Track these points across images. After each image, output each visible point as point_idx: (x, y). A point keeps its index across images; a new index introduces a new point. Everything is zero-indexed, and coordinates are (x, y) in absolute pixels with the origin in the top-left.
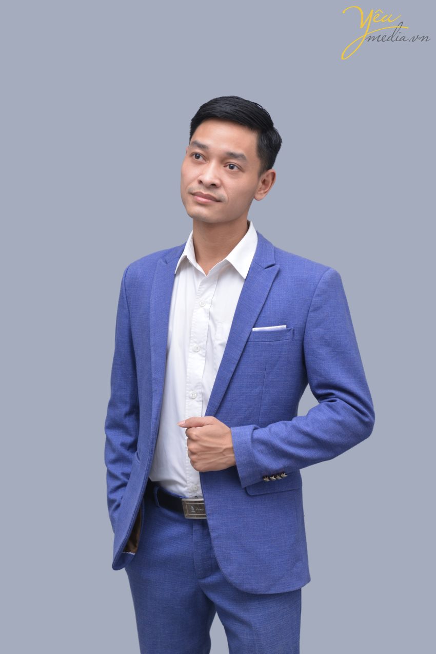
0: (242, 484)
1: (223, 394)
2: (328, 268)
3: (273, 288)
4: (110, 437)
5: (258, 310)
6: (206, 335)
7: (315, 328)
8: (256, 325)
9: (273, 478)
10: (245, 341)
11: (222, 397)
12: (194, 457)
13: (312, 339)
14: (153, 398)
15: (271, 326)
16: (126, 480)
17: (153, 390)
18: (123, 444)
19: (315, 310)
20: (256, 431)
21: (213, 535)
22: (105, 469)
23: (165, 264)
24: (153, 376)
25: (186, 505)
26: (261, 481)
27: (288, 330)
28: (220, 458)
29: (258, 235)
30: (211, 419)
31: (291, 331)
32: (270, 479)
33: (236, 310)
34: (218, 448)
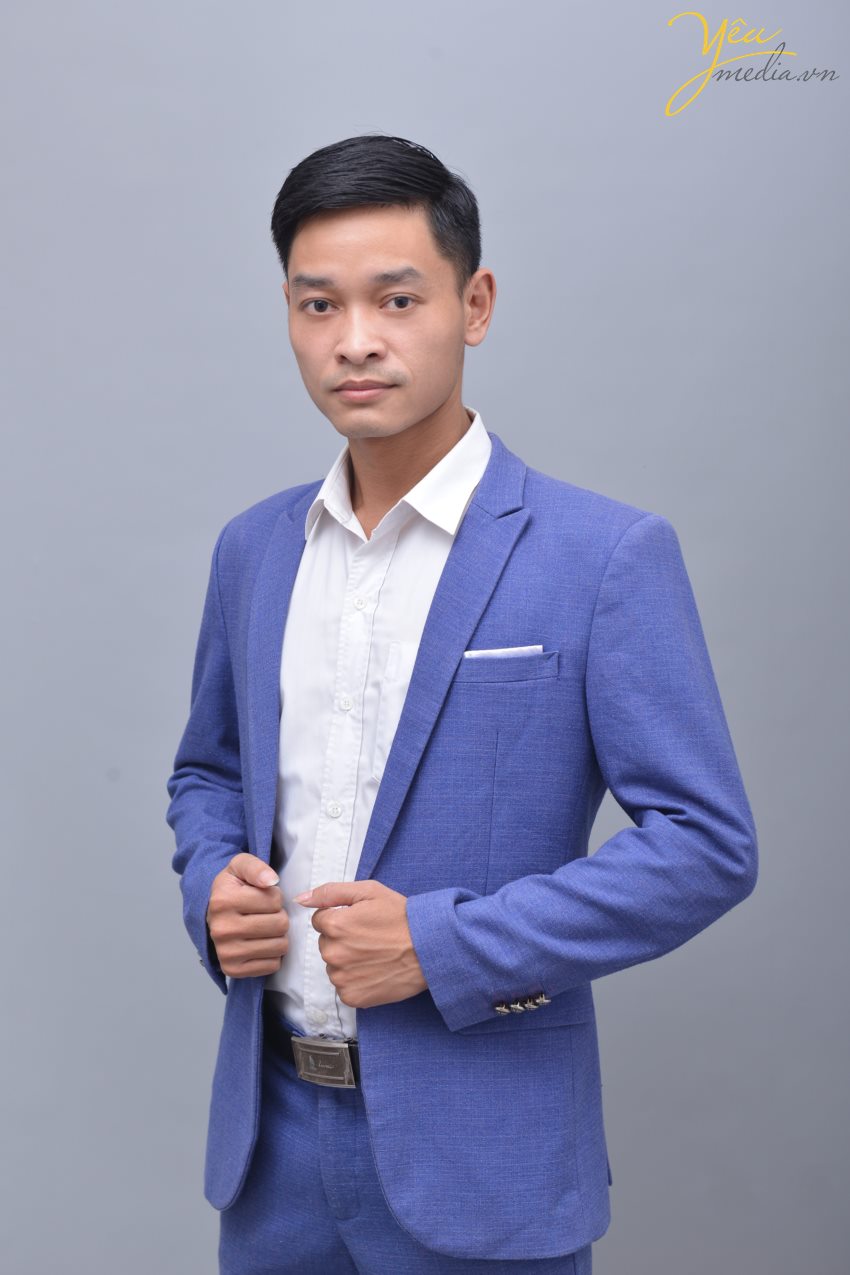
0: (447, 1020)
2: (643, 516)
3: (513, 559)
5: (479, 611)
7: (609, 651)
8: (474, 644)
9: (518, 1007)
10: (449, 680)
13: (602, 676)
15: (508, 646)
17: (255, 807)
19: (609, 609)
21: (374, 1122)
23: (290, 522)
25: (300, 1052)
26: (491, 1015)
27: (546, 656)
28: (397, 972)
29: (493, 444)
30: (372, 885)
31: (555, 657)
32: (509, 1008)
33: (430, 612)
34: (388, 951)
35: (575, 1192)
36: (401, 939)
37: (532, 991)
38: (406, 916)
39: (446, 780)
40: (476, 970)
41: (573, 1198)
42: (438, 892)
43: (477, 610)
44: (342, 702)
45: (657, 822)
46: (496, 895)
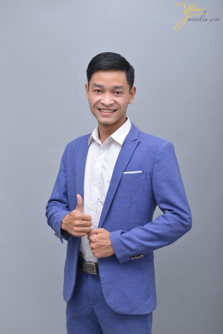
0: (120, 261)
2: (166, 141)
6: (100, 176)
7: (157, 172)
8: (126, 171)
9: (136, 258)
10: (120, 179)
13: (156, 178)
15: (134, 171)
19: (157, 162)
26: (130, 259)
27: (143, 173)
28: (107, 250)
29: (132, 125)
30: (102, 229)
31: (145, 174)
32: (134, 258)
33: (116, 163)
34: (106, 245)
35: (149, 299)
36: (109, 242)
37: (140, 254)
38: (110, 237)
39: (119, 202)
40: (126, 249)
41: (149, 300)
42: (117, 231)
43: (127, 162)
44: (95, 183)
45: (168, 213)
46: (130, 232)
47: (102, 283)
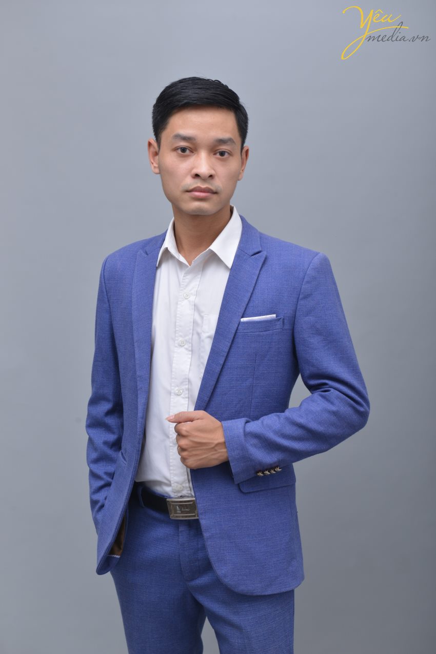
1: (213, 387)
2: (317, 254)
3: (260, 276)
4: (92, 435)
5: (246, 300)
6: (192, 328)
7: (306, 316)
8: (245, 315)
9: (267, 472)
10: (234, 332)
11: (212, 391)
12: (185, 454)
13: (302, 328)
14: (139, 396)
15: (260, 316)
16: (110, 480)
17: (138, 388)
18: (105, 443)
19: (306, 297)
20: (249, 425)
21: (206, 535)
22: (87, 470)
23: (146, 256)
24: (138, 373)
25: (171, 505)
26: (256, 476)
27: (277, 320)
28: (212, 453)
29: (243, 221)
30: (202, 413)
31: (281, 320)
32: (264, 473)
33: (223, 300)
36: (215, 438)
37: (274, 465)
39: (232, 377)
47: (205, 537)
